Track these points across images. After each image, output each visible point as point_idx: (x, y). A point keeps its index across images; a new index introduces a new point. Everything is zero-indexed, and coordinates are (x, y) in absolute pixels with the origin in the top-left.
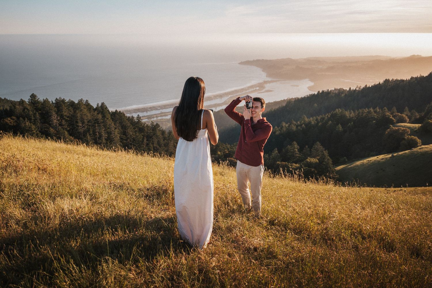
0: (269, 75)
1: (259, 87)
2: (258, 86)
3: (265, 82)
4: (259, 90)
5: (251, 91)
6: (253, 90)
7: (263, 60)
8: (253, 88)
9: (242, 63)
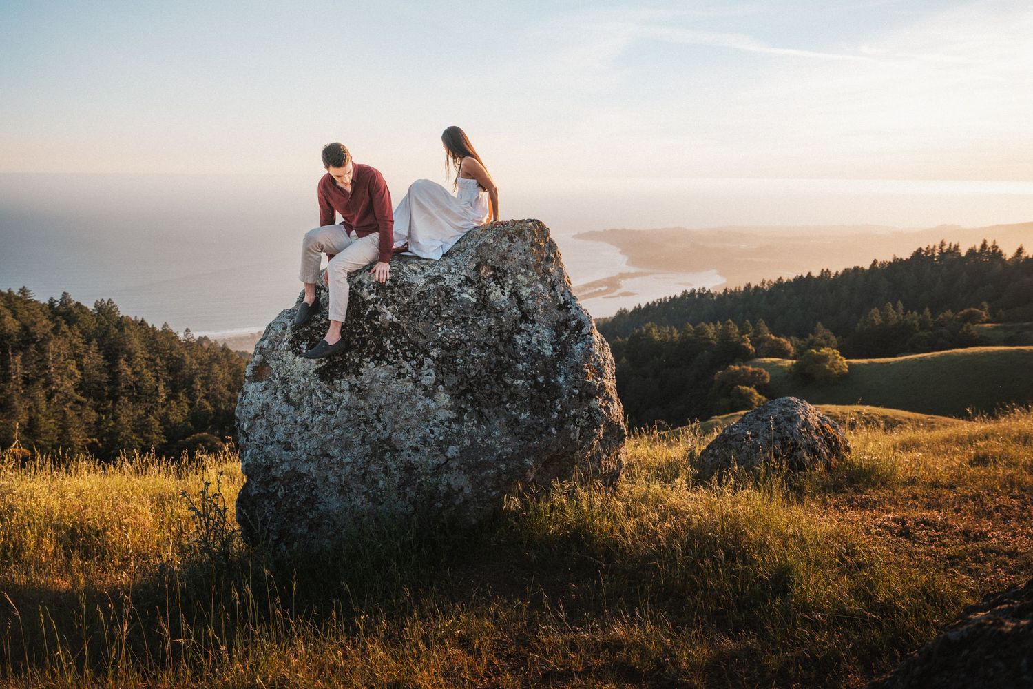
0: (632, 262)
1: (608, 285)
2: (606, 284)
3: (623, 276)
4: (606, 291)
5: (589, 294)
6: (593, 291)
7: (624, 230)
8: (595, 287)
9: (579, 236)
